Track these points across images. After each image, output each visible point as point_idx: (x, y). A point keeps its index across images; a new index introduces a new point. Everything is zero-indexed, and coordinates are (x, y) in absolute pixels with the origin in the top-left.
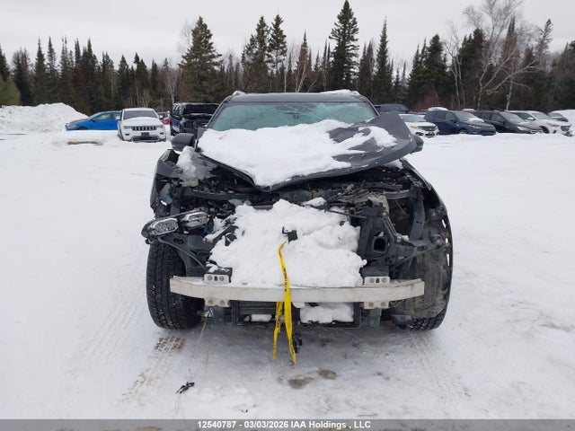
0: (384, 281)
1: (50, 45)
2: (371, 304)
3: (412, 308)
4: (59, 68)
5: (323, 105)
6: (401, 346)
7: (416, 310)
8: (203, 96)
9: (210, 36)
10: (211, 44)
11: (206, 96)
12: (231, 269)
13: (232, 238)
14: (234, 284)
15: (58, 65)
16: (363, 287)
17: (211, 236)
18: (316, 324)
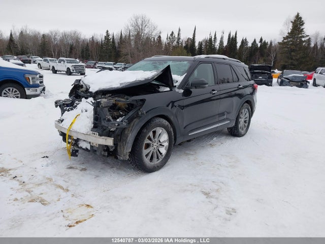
0: (96, 134)
1: (215, 35)
2: (93, 144)
4: (218, 47)
8: (290, 61)
9: (303, 24)
10: (303, 29)
11: (293, 61)
12: (63, 120)
13: (72, 109)
14: (61, 125)
15: (217, 45)
16: (89, 135)
17: (68, 108)
18: (81, 148)
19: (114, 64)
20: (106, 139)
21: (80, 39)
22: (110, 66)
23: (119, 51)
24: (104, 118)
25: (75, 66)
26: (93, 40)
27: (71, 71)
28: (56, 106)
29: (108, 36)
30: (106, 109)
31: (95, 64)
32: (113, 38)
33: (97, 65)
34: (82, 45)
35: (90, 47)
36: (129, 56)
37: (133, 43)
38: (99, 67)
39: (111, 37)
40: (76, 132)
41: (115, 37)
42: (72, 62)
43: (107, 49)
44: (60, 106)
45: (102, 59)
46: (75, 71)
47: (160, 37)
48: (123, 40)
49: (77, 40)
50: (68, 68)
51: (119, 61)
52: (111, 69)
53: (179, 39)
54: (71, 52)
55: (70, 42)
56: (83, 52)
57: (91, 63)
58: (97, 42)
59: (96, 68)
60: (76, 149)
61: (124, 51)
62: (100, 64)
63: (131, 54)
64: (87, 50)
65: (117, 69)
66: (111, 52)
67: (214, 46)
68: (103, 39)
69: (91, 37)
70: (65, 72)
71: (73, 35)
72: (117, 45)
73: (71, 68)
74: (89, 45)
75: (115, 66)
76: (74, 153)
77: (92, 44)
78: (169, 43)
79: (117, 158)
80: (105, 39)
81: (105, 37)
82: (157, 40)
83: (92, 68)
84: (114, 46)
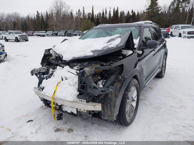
0: (84, 101)
1: (106, 10)
2: (80, 109)
3: (107, 115)
5: (120, 28)
6: (108, 129)
7: (108, 116)
10: (157, 3)
12: (44, 88)
13: (49, 77)
14: (43, 92)
15: (108, 16)
16: (76, 102)
17: (45, 76)
18: (66, 112)
19: (46, 32)
20: (95, 105)
21: (20, 17)
22: (43, 34)
23: (46, 24)
24: (90, 85)
25: (21, 35)
26: (28, 17)
27: (19, 39)
28: (32, 75)
29: (39, 14)
30: (90, 77)
31: (33, 33)
32: (42, 16)
33: (34, 34)
34: (21, 21)
35: (27, 23)
36: (54, 26)
37: (55, 18)
38: (35, 35)
39: (40, 15)
40: (61, 100)
41: (43, 15)
42: (18, 33)
43: (39, 23)
44: (36, 75)
45: (36, 29)
46: (21, 39)
47: (72, 13)
48: (49, 17)
49: (18, 18)
50: (16, 38)
51: (48, 30)
52: (44, 36)
53: (84, 14)
54: (14, 27)
55: (13, 20)
56: (22, 26)
57: (30, 32)
58: (32, 19)
59: (34, 36)
60: (61, 112)
61: (50, 23)
62: (36, 33)
63: (55, 25)
64: (25, 24)
65: (48, 35)
66: (42, 25)
67: (106, 16)
68: (36, 16)
69: (27, 16)
70: (14, 40)
71: (14, 15)
72: (45, 20)
73: (18, 37)
74: (27, 21)
75: (46, 33)
76: (60, 117)
77: (28, 21)
78: (77, 17)
79: (101, 118)
80: (37, 16)
81: (37, 15)
82: (70, 15)
83: (31, 36)
84: (43, 21)
